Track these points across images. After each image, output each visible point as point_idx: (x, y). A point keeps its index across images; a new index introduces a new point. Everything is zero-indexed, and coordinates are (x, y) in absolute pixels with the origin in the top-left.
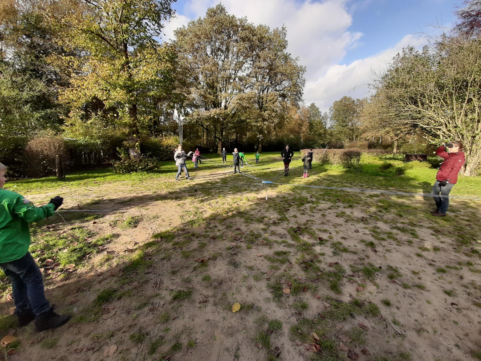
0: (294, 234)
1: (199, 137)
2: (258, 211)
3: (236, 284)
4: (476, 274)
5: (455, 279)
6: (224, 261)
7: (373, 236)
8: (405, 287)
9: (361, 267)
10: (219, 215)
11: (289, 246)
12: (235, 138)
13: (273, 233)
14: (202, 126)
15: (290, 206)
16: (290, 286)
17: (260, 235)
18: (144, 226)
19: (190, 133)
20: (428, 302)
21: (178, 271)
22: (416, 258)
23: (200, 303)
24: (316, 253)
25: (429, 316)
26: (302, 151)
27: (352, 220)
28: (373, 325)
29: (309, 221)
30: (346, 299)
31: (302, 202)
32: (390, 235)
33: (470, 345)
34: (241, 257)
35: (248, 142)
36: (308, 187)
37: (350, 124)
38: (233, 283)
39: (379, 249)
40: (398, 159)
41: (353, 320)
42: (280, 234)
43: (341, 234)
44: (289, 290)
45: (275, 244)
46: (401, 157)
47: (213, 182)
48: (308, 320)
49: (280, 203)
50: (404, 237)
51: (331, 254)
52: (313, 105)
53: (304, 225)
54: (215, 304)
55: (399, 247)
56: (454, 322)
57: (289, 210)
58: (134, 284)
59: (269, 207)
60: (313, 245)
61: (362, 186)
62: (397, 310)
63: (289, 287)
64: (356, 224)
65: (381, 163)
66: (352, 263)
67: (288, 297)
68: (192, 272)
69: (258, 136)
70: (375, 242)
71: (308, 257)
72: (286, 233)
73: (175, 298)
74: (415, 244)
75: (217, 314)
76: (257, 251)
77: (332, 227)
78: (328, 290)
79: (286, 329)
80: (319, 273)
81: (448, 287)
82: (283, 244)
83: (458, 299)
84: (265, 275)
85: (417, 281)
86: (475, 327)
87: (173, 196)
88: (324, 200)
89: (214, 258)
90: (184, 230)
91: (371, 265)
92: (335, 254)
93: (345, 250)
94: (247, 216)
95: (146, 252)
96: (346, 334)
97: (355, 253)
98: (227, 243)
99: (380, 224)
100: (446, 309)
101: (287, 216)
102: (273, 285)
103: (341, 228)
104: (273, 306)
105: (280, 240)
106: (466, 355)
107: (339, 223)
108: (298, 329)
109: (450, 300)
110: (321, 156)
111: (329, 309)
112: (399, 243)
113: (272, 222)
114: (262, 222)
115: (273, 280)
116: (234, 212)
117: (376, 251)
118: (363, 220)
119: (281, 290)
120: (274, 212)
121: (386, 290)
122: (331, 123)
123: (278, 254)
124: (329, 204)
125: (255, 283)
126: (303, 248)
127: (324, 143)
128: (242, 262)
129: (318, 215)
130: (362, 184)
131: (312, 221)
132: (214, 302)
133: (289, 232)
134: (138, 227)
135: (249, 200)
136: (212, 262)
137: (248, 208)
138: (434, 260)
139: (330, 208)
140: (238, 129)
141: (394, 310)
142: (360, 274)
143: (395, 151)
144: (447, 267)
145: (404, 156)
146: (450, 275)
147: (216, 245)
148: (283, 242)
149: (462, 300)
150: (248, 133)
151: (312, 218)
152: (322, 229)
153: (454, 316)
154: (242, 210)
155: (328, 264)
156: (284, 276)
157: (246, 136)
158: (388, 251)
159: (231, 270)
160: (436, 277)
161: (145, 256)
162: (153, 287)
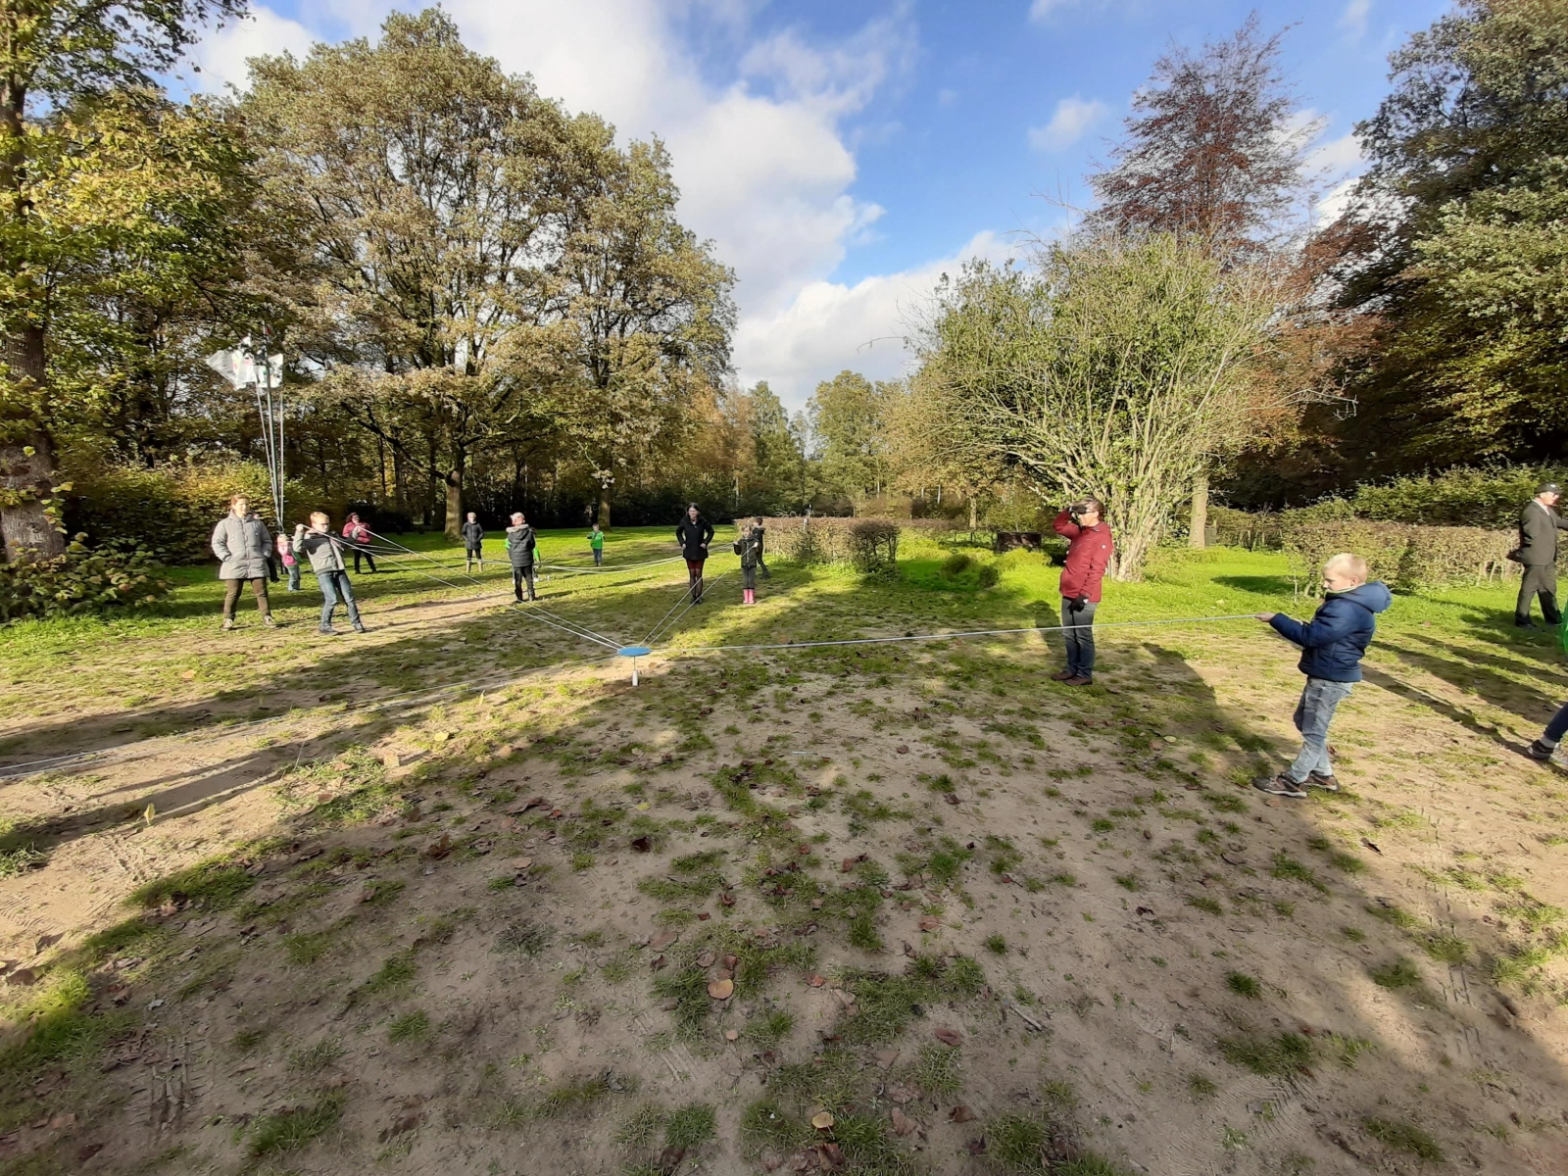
0: (734, 789)
1: (360, 471)
2: (609, 729)
3: (536, 1017)
4: (1177, 822)
5: (1134, 842)
6: (483, 939)
7: (946, 759)
8: (1033, 887)
9: (925, 855)
10: (457, 761)
11: (721, 830)
12: (511, 477)
13: (666, 797)
14: (376, 429)
15: (715, 697)
16: (730, 967)
17: (619, 812)
18: (84, 859)
19: (320, 455)
20: (1088, 918)
21: (271, 1027)
22: (1045, 801)
23: (383, 1136)
24: (803, 838)
25: (1096, 955)
26: (739, 522)
27: (892, 720)
28: (972, 1021)
29: (777, 739)
30: (896, 964)
31: (748, 682)
32: (983, 750)
33: (1214, 1024)
34: (553, 908)
35: (563, 495)
36: (768, 628)
37: (865, 449)
38: (525, 1015)
39: (964, 792)
40: (982, 545)
41: (922, 1024)
42: (688, 797)
43: (868, 768)
44: (729, 983)
45: (674, 835)
46: (986, 539)
47: (430, 640)
48: (795, 1069)
49: (682, 694)
50: (1014, 750)
51: (845, 833)
52: (762, 388)
53: (763, 753)
54: (453, 1123)
55: (1006, 779)
56: (1154, 960)
57: (711, 711)
58: (57, 1121)
59: (648, 709)
60: (794, 812)
61: (905, 621)
62: (1021, 958)
63: (728, 973)
64: (901, 732)
65: (943, 555)
66: (901, 849)
67: (728, 1009)
68: (341, 1016)
69: (596, 475)
70: (953, 774)
71: (780, 857)
72: (709, 788)
73: (261, 1150)
74: (1040, 766)
75: (461, 1158)
76: (611, 870)
77: (841, 749)
78: (845, 948)
79: (728, 1127)
80: (817, 902)
81: (1124, 867)
82: (701, 830)
83: (1151, 894)
84: (647, 950)
85: (1056, 864)
86: (1209, 969)
87: (245, 708)
88: (813, 670)
89: (443, 935)
90: (297, 847)
91: (949, 844)
92: (855, 829)
93: (882, 814)
94: (569, 750)
95: (100, 976)
96: (907, 1075)
97: (906, 816)
98: (495, 864)
99: (959, 724)
100: (1129, 927)
101: (708, 733)
102: (674, 981)
103: (867, 750)
104: (679, 1057)
105: (693, 816)
106: (1210, 1057)
107: (859, 733)
108: (767, 1113)
109: (1134, 900)
110: (794, 537)
111: (853, 1011)
112: (1006, 767)
113: (659, 760)
114: (623, 763)
115: (673, 964)
116: (521, 743)
117: (955, 801)
118: (918, 717)
119: (703, 993)
120: (666, 725)
121: (991, 906)
122: (815, 442)
123: (685, 865)
124: (828, 681)
125: (611, 990)
126: (763, 831)
127: (800, 501)
128: (556, 924)
129: (800, 718)
130: (905, 616)
131: (785, 738)
132: (445, 1116)
133: (718, 786)
134: (53, 865)
135: (573, 693)
136: (430, 952)
137: (571, 722)
138: (1084, 799)
139: (830, 694)
140: (522, 449)
141: (1016, 960)
142: (926, 876)
143: (973, 523)
144: (1115, 813)
145: (995, 536)
146: (1123, 833)
147: (447, 880)
148: (700, 821)
149: (1160, 896)
150: (560, 465)
151: (783, 730)
152: (815, 759)
153: (1151, 945)
154: (549, 729)
155: (840, 867)
156: (710, 937)
157: (553, 472)
158: (983, 794)
159: (517, 965)
160: (1092, 844)
161: (99, 995)
162: (148, 1124)
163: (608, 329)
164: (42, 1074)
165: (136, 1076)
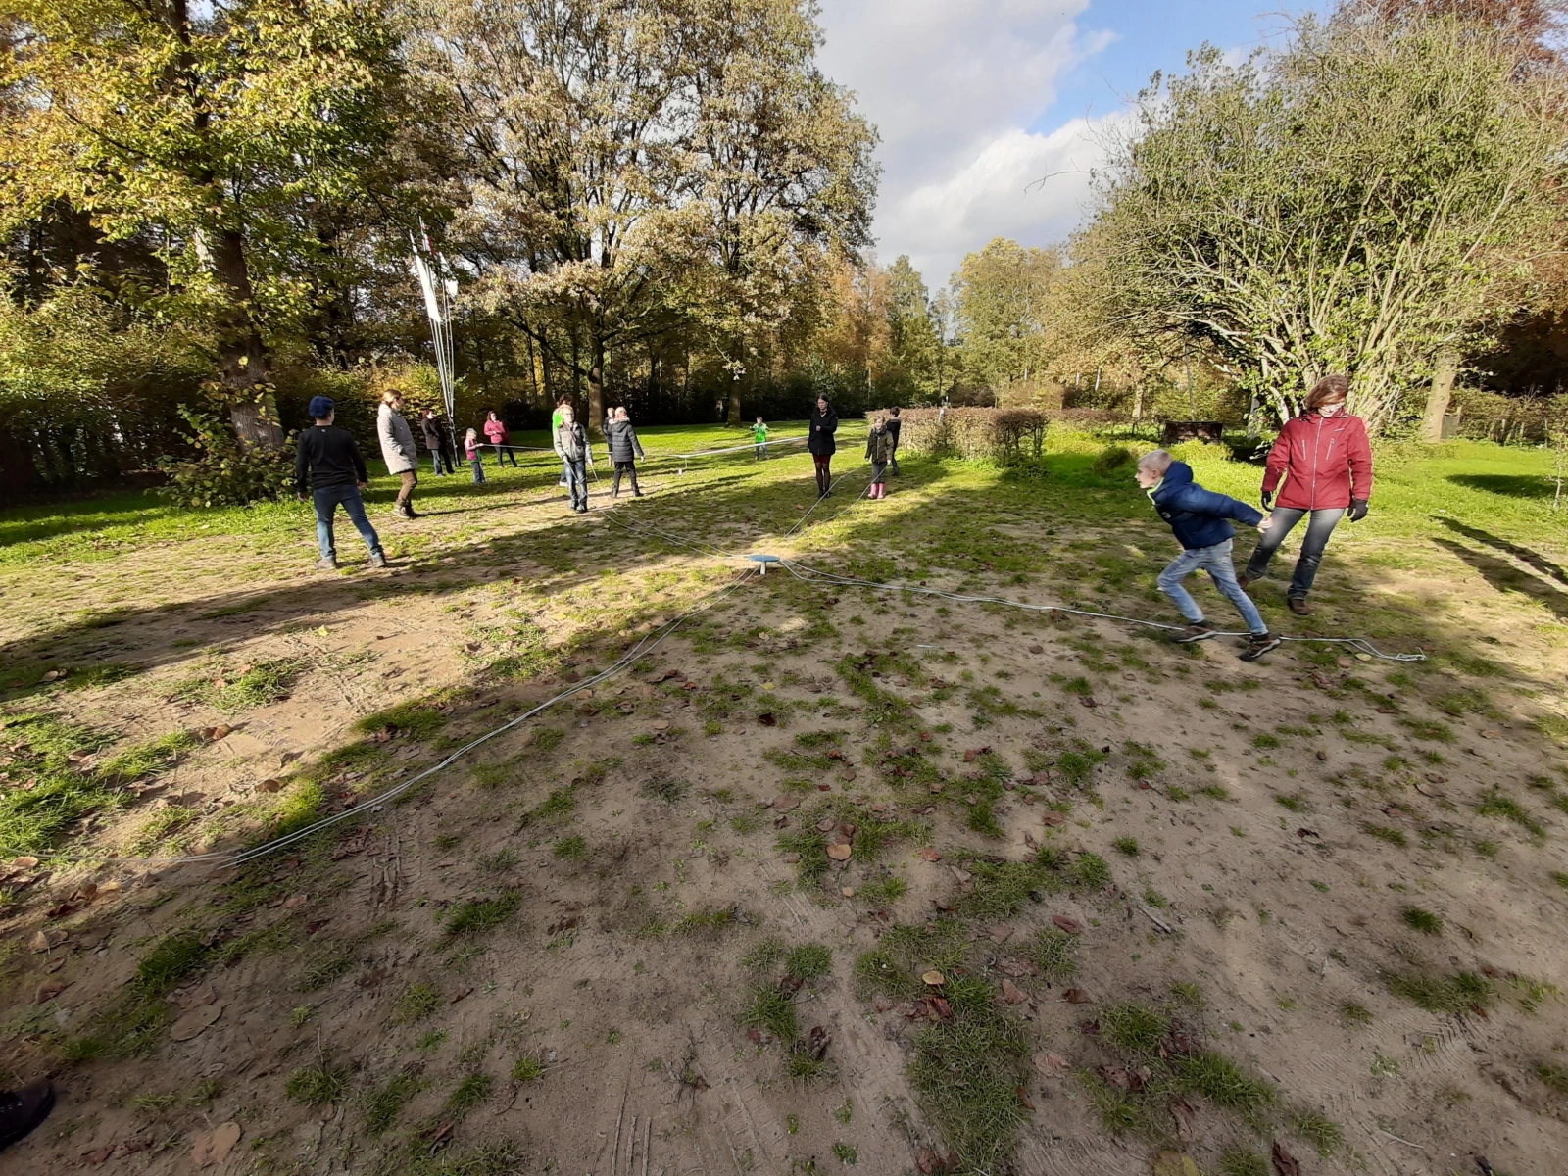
0: (857, 676)
1: (516, 371)
2: (738, 614)
3: (674, 853)
4: (1361, 745)
5: (1303, 762)
6: (629, 785)
7: (1084, 662)
8: (1175, 796)
9: (1055, 754)
10: (604, 634)
11: (844, 713)
12: (647, 373)
13: (791, 679)
14: (525, 328)
15: (842, 588)
16: (848, 835)
17: (747, 689)
18: (319, 694)
19: (481, 356)
20: (1237, 833)
21: (465, 835)
22: (1198, 713)
23: (551, 930)
24: (925, 727)
25: (1242, 870)
26: (871, 415)
27: (1026, 620)
28: (1094, 914)
29: (902, 632)
30: (1016, 851)
31: (879, 573)
32: (1129, 656)
33: (1379, 955)
34: (688, 765)
35: (695, 389)
36: (898, 523)
37: (1013, 330)
38: (664, 851)
39: (1101, 696)
40: (1145, 438)
41: (1039, 909)
42: (812, 681)
43: (997, 665)
44: (846, 848)
45: (798, 713)
46: (1152, 431)
47: (579, 527)
48: (907, 930)
49: (807, 583)
50: (1168, 659)
51: (969, 726)
52: (903, 263)
53: (887, 645)
54: (606, 928)
55: (1154, 687)
56: (1314, 884)
57: (836, 601)
58: (291, 901)
59: (775, 596)
60: (918, 703)
61: (1048, 519)
62: (1154, 863)
63: (846, 839)
64: (1035, 631)
65: (1098, 448)
66: (1028, 745)
67: (845, 870)
68: (517, 832)
69: (727, 367)
70: (1091, 677)
71: (901, 742)
72: (833, 674)
73: (456, 930)
74: (1196, 677)
75: (613, 956)
76: (740, 738)
77: (968, 645)
78: (963, 831)
79: (843, 968)
80: (937, 786)
81: (1287, 787)
82: (824, 711)
83: (1318, 817)
84: (771, 811)
85: (1204, 777)
86: (1382, 901)
87: (431, 580)
88: (943, 565)
89: (596, 778)
90: (478, 696)
91: (1082, 746)
92: (979, 722)
93: (1009, 710)
94: (701, 631)
95: (333, 785)
96: (1020, 952)
97: (1035, 715)
98: (638, 724)
99: (1103, 628)
100: (1286, 847)
101: (833, 621)
102: (795, 839)
103: (997, 648)
104: (800, 903)
105: (814, 698)
106: (1368, 986)
107: (989, 630)
108: (879, 964)
109: (1296, 820)
110: (929, 430)
111: (968, 887)
112: (1155, 675)
113: (784, 645)
114: (751, 646)
115: (795, 825)
116: (659, 621)
117: (1092, 704)
118: (1056, 618)
119: (822, 852)
120: (792, 613)
121: (1124, 810)
122: (957, 325)
123: (807, 741)
124: (957, 578)
125: (739, 839)
126: (885, 716)
127: (937, 393)
128: (691, 779)
129: (927, 614)
130: (1048, 514)
131: (911, 631)
132: (600, 921)
133: (841, 672)
134: (294, 698)
135: (704, 579)
136: (586, 790)
137: (704, 606)
138: (1246, 713)
139: (960, 590)
140: (656, 343)
141: (1147, 864)
142: (1052, 773)
143: (1136, 412)
144: (1280, 730)
145: (1163, 427)
146: (1290, 751)
147: (598, 733)
148: (823, 703)
149: (1329, 820)
150: (692, 358)
151: (909, 623)
152: (941, 653)
153: (1310, 866)
154: (685, 609)
155: (962, 757)
156: (829, 806)
157: (686, 367)
158: (1125, 700)
159: (658, 809)
160: (1252, 760)
161: (331, 800)
162: (368, 903)
163: (738, 206)
164: (283, 861)
165: (360, 864)
